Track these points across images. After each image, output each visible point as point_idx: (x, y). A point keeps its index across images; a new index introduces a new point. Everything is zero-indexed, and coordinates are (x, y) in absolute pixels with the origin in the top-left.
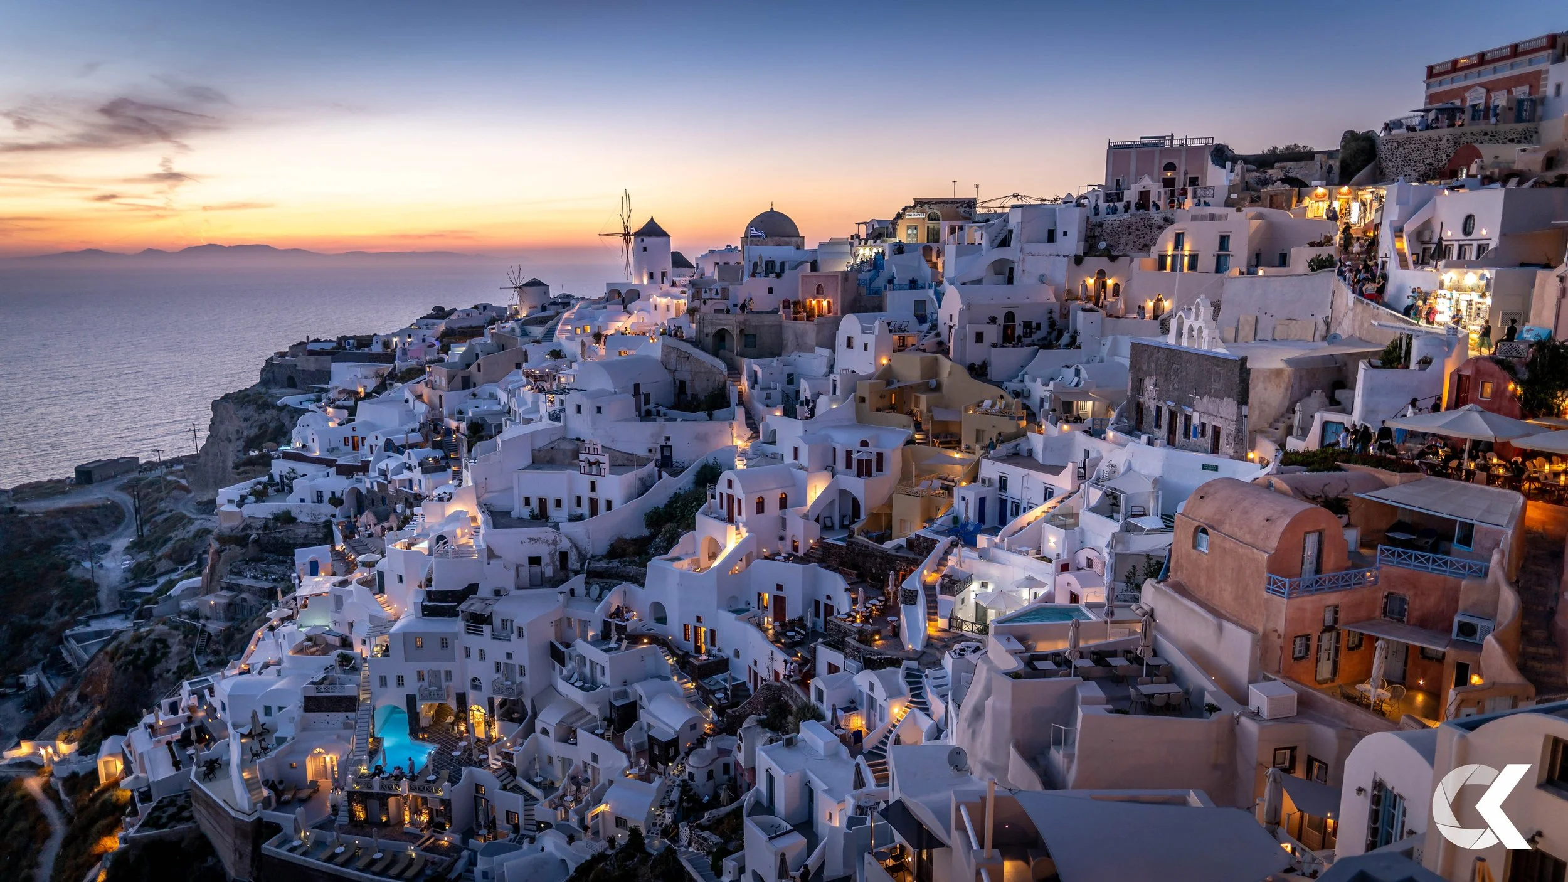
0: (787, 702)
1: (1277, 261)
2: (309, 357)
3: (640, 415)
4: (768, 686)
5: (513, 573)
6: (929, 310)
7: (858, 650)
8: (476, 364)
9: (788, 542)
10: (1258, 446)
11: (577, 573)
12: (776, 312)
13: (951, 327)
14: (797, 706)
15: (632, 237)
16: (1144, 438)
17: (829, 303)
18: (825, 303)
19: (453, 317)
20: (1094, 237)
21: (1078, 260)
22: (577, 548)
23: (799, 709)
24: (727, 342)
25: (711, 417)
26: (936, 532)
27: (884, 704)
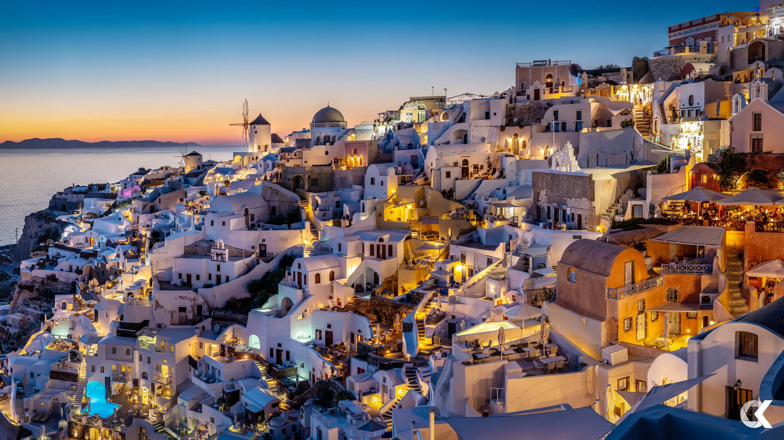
0: (332, 390)
1: (606, 123)
2: (73, 195)
3: (248, 227)
4: (321, 382)
5: (170, 316)
6: (419, 160)
7: (376, 359)
8: (158, 199)
9: (335, 300)
10: (601, 223)
11: (206, 317)
12: (330, 165)
13: (432, 170)
14: (338, 392)
15: (249, 126)
16: (541, 224)
17: (361, 159)
18: (358, 159)
19: (150, 173)
20: (511, 115)
21: (502, 128)
22: (207, 303)
23: (339, 394)
24: (301, 183)
25: (290, 228)
26: (425, 290)
27: (392, 389)
